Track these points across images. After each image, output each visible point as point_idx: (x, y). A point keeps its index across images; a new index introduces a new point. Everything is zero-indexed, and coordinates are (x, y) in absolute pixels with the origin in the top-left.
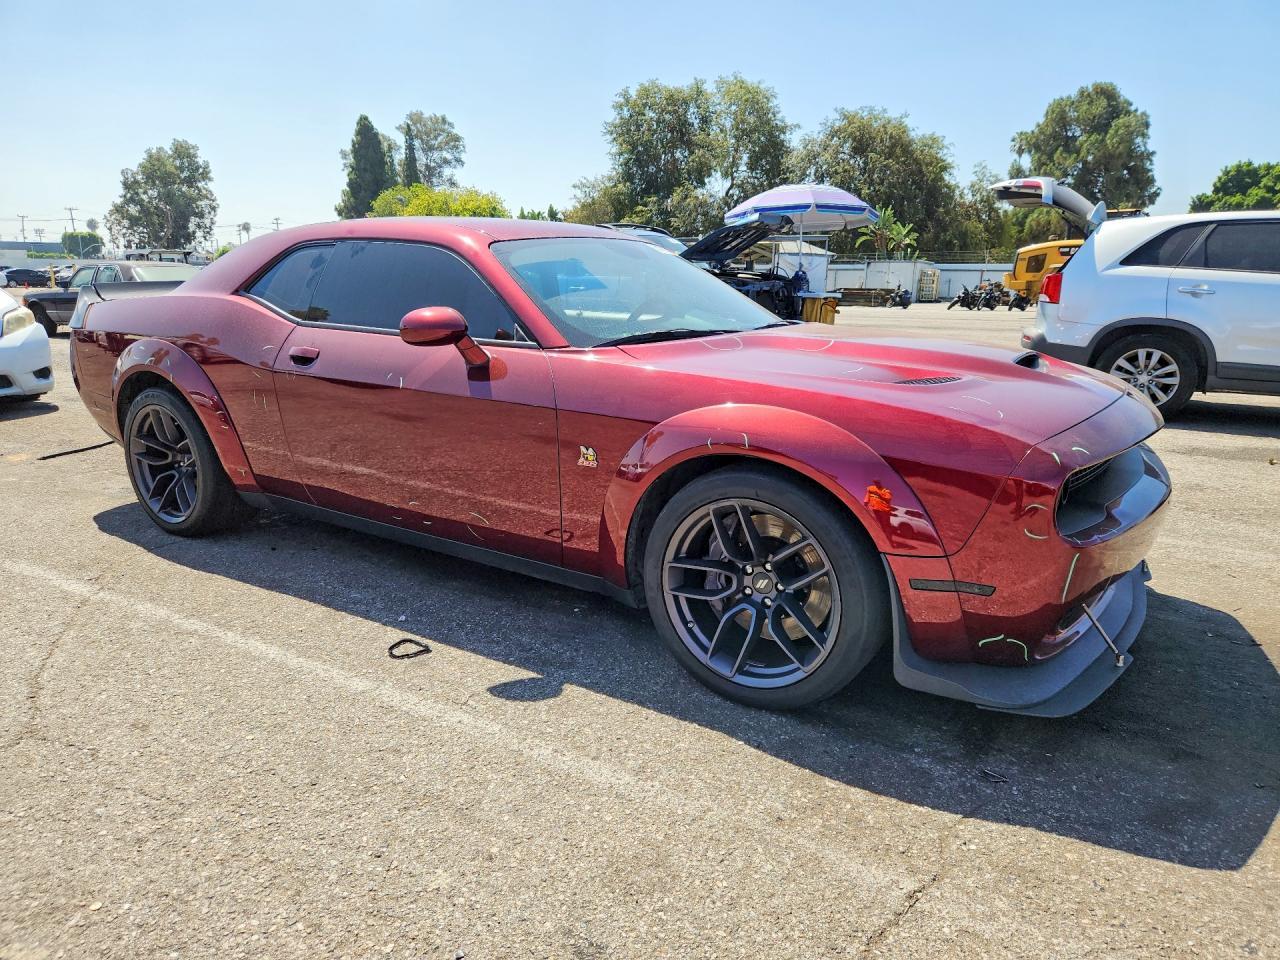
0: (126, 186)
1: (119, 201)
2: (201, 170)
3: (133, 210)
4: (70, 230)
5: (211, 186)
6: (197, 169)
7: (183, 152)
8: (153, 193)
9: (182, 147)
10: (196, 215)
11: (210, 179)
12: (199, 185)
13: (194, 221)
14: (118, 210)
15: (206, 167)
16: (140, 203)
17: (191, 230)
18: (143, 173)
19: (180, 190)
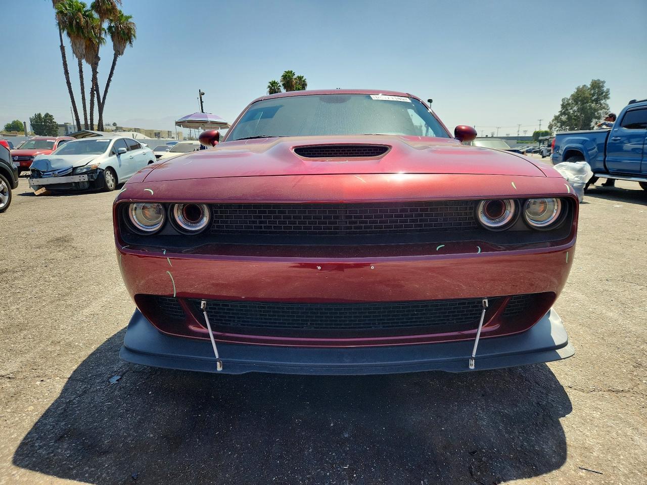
0: (563, 106)
1: (557, 114)
2: (604, 94)
3: (564, 118)
4: (538, 130)
5: (608, 102)
6: (602, 93)
7: (597, 86)
8: (575, 108)
9: (596, 83)
10: (596, 118)
11: (608, 98)
12: (602, 102)
13: (594, 121)
14: (557, 118)
15: (608, 91)
16: (568, 114)
17: (592, 126)
18: (573, 99)
19: (590, 106)
